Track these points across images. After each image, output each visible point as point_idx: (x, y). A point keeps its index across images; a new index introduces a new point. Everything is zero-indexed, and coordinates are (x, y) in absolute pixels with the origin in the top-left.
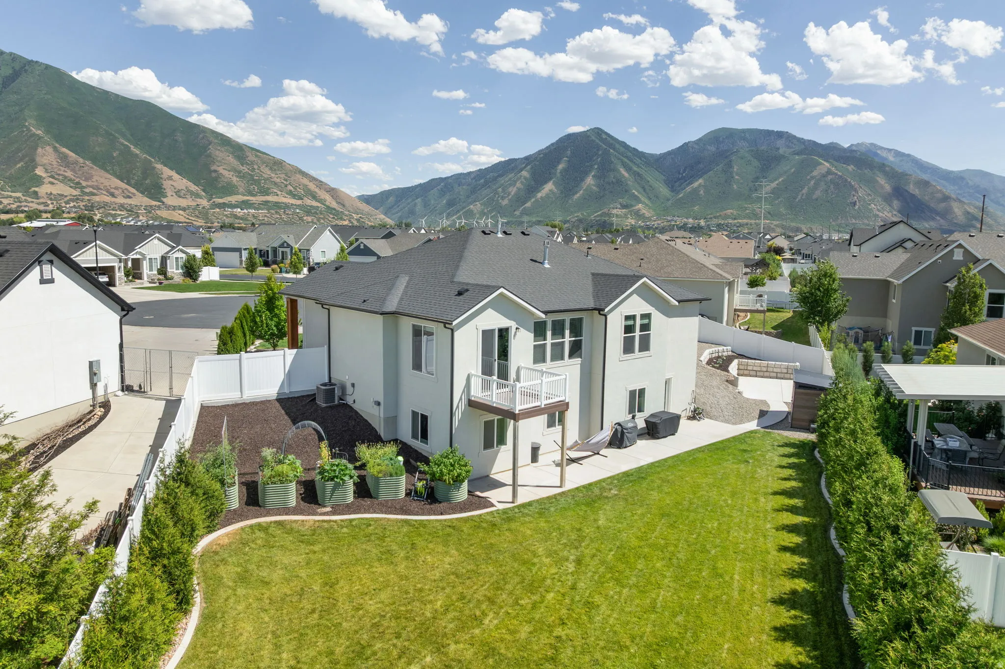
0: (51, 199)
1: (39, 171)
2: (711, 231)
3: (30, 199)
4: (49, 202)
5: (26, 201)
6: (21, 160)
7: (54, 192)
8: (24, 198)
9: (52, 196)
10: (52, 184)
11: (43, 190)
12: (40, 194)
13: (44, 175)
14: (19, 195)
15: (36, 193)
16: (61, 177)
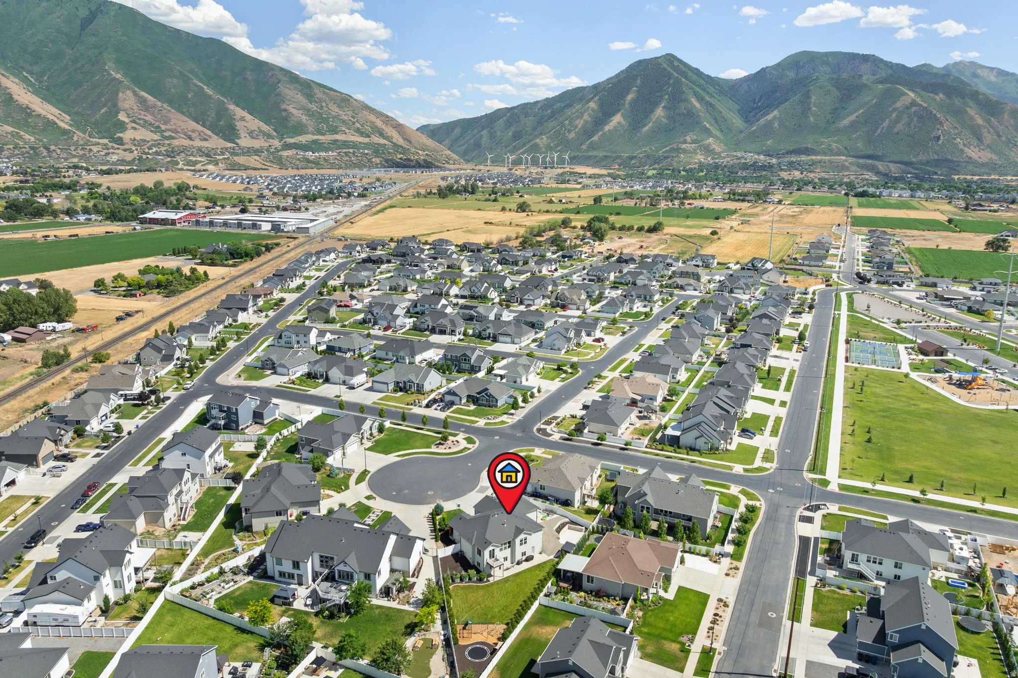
0: (135, 145)
1: (122, 117)
2: (782, 170)
3: (116, 146)
4: (134, 148)
5: (113, 148)
6: (104, 105)
7: (138, 138)
8: (110, 144)
9: (136, 142)
10: (135, 129)
11: (128, 135)
12: (125, 141)
13: (127, 120)
14: (106, 141)
15: (121, 139)
16: (142, 122)
